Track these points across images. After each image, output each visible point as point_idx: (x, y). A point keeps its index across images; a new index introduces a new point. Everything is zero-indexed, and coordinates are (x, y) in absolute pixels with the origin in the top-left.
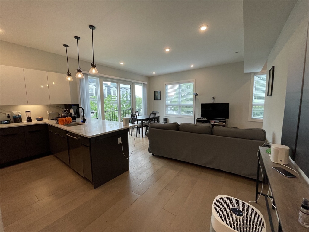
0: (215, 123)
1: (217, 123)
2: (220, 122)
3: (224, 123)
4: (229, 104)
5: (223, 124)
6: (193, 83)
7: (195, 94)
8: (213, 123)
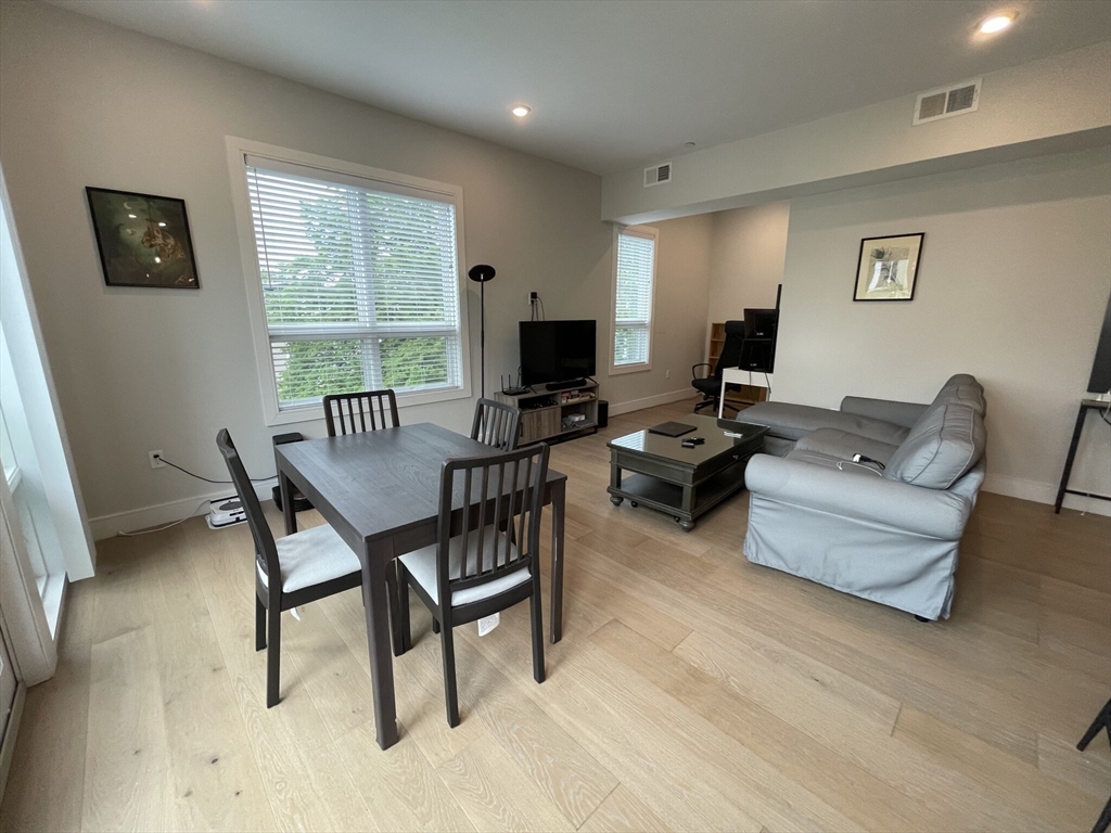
0: (570, 401)
1: (575, 396)
2: (580, 391)
3: (593, 395)
4: (594, 322)
5: (588, 398)
6: (450, 203)
7: (482, 273)
8: (564, 402)
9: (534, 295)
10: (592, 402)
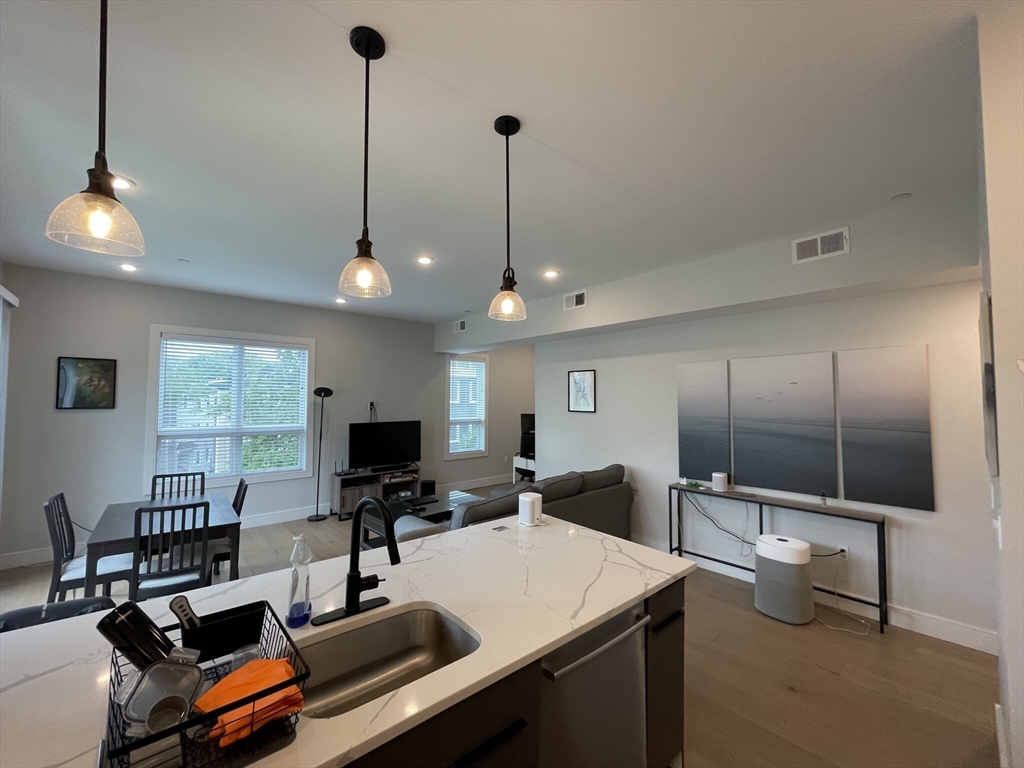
0: (393, 480)
1: (398, 477)
2: (403, 473)
3: (414, 475)
4: (419, 422)
5: (411, 478)
6: (305, 349)
7: (323, 392)
8: (387, 481)
9: (372, 404)
10: (414, 481)
